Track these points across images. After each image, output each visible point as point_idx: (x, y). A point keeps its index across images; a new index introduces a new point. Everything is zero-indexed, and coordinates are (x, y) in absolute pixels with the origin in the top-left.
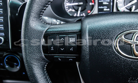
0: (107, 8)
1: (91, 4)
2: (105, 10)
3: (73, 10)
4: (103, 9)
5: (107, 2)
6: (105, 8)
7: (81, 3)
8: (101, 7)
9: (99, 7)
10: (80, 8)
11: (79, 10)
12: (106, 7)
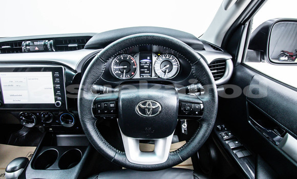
1: (134, 67)
3: (120, 72)
6: (146, 71)
7: (126, 67)
8: (143, 70)
9: (141, 70)
10: (125, 71)
11: (124, 73)
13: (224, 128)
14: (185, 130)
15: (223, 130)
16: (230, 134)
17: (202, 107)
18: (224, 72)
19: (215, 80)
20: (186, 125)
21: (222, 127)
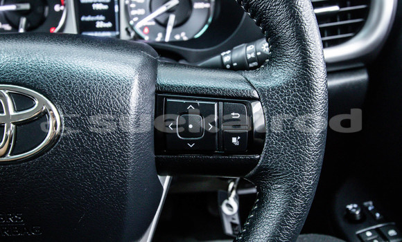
0: (105, 21)
1: (57, 8)
2: (99, 25)
3: (7, 27)
4: (94, 23)
5: (104, 4)
6: (100, 21)
7: (26, 6)
8: (89, 18)
9: (83, 18)
10: (23, 21)
11: (20, 26)
12: (102, 18)
13: (372, 214)
14: (233, 225)
15: (367, 219)
16: (392, 233)
17: (259, 122)
18: (364, 15)
19: (327, 44)
20: (235, 206)
21: (364, 210)
